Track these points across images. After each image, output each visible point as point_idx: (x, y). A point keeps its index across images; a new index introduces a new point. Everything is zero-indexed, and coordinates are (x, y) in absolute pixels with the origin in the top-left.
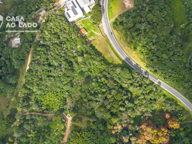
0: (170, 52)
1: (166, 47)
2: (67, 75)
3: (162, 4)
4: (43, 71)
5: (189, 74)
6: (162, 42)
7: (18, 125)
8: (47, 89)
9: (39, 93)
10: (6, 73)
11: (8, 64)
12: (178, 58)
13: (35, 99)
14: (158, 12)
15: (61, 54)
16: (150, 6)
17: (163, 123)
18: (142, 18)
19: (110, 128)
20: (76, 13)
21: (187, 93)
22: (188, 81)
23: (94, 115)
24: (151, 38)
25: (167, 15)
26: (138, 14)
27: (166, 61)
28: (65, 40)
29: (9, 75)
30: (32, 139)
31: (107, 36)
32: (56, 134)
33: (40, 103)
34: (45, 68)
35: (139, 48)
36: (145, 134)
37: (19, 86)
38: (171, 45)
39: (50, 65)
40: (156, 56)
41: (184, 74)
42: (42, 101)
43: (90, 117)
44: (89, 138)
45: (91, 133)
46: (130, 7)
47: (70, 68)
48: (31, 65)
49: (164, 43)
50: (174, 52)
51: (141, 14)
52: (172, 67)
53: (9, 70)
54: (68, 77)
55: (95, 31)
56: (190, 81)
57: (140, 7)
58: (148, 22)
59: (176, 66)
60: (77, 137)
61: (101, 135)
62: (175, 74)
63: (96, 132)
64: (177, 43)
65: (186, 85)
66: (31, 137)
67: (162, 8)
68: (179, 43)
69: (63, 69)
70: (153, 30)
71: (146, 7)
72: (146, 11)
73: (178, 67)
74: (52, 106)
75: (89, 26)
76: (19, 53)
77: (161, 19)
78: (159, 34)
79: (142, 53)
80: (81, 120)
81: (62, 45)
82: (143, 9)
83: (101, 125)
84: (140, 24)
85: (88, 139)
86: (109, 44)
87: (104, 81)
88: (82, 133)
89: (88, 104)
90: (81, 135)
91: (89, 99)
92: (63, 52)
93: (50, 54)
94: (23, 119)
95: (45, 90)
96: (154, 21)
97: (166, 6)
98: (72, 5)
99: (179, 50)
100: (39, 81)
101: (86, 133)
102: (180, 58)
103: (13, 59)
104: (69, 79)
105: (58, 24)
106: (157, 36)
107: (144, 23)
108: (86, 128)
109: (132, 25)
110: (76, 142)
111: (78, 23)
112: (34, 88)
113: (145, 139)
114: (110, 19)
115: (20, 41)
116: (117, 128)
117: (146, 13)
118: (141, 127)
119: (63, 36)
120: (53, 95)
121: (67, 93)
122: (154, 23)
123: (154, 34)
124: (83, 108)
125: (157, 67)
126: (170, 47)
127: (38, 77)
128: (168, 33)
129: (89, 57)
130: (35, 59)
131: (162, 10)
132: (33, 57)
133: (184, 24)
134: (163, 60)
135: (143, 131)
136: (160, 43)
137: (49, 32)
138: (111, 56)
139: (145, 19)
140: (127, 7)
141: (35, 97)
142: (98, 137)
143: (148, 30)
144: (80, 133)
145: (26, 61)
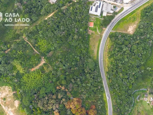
0: (126, 75)
1: (127, 71)
2: (62, 40)
3: (148, 46)
4: (52, 26)
5: (126, 97)
6: (127, 66)
7: (18, 42)
8: (46, 38)
9: (41, 36)
10: (35, 13)
11: (39, 8)
12: (128, 83)
13: (36, 37)
14: (141, 49)
15: (69, 26)
16: (141, 42)
17: (88, 109)
18: (130, 44)
19: (57, 84)
20: (96, 11)
21: (115, 106)
22: (122, 100)
23: (57, 71)
24: (124, 59)
25: (145, 55)
26: (130, 40)
27: (119, 78)
28: (78, 20)
29: (35, 15)
30: (18, 55)
31: (102, 38)
32: (31, 63)
33: (37, 42)
34: (54, 26)
35: (112, 59)
36: (72, 103)
37: (34, 24)
38: (130, 73)
39: (58, 27)
40: (117, 71)
41: (122, 94)
42: (38, 41)
43: (54, 70)
44: (44, 79)
45: (47, 78)
46: (130, 33)
47: (66, 37)
48: (48, 19)
49: (128, 68)
50: (129, 78)
51: (131, 42)
52: (119, 84)
53: (37, 12)
54: (62, 41)
55: (98, 29)
56: (123, 101)
57: (135, 37)
58: (131, 50)
59: (122, 86)
60: (39, 74)
61: (51, 83)
62: (118, 90)
63: (50, 80)
64: (136, 75)
65: (118, 101)
66: (18, 53)
67: (146, 48)
68: (136, 76)
69: (62, 34)
70: (128, 56)
71: (138, 40)
72: (136, 42)
73: (123, 87)
74: (41, 48)
75: (98, 24)
76: (48, 7)
77: (139, 53)
78: (130, 60)
79: (112, 63)
80: (48, 67)
81: (74, 22)
82: (135, 40)
83: (55, 79)
84: (125, 47)
85: (42, 79)
86: (99, 42)
87: (78, 59)
88: (43, 74)
89: (59, 63)
90: (41, 74)
91: (61, 61)
92: (71, 26)
93: (63, 21)
94: (22, 42)
95: (44, 37)
96: (135, 51)
97: (149, 49)
98: (98, 4)
99: (133, 79)
100: (46, 30)
101: (45, 75)
102: (129, 83)
103: (43, 8)
104: (61, 42)
105: (82, 9)
106: (128, 61)
107: (128, 48)
108: (47, 73)
109: (121, 43)
110: (36, 75)
111: (93, 18)
112: (40, 32)
113: (70, 106)
114: (112, 30)
115: (55, 1)
116: (61, 87)
117: (134, 44)
118: (73, 99)
119: (78, 18)
120: (46, 43)
121: (53, 48)
122: (133, 52)
123: (127, 58)
124: (54, 63)
125: (112, 77)
126: (129, 73)
127: (47, 27)
128: (136, 65)
129: (82, 40)
130: (53, 17)
131: (145, 49)
132: (53, 15)
133: (150, 68)
134: (118, 76)
135: (73, 101)
136: (125, 66)
137: (73, 9)
138: (94, 50)
139: (131, 46)
140: (128, 31)
141: (37, 37)
142: (48, 83)
143: (126, 53)
144: (42, 73)
145: (49, 15)
